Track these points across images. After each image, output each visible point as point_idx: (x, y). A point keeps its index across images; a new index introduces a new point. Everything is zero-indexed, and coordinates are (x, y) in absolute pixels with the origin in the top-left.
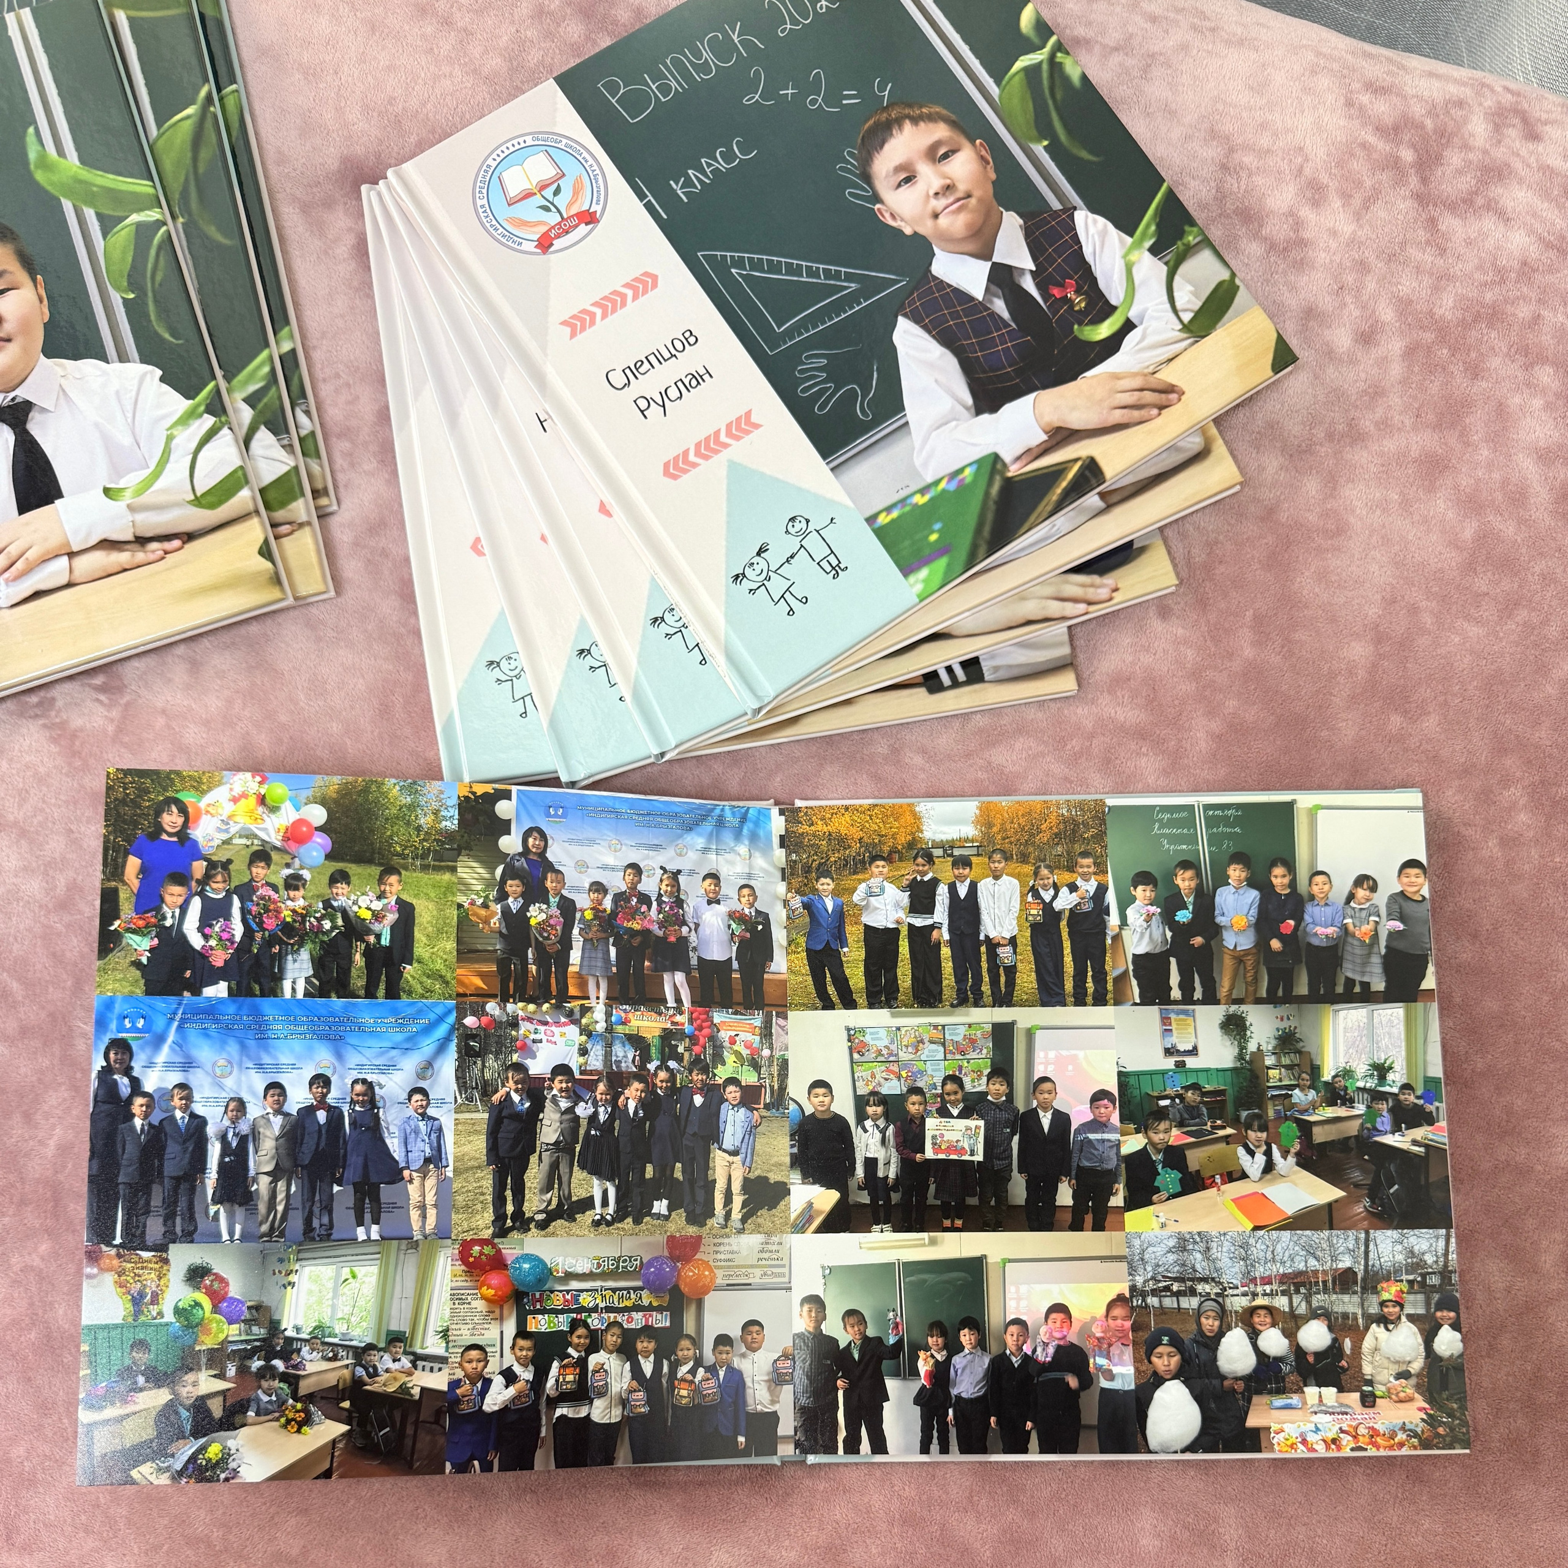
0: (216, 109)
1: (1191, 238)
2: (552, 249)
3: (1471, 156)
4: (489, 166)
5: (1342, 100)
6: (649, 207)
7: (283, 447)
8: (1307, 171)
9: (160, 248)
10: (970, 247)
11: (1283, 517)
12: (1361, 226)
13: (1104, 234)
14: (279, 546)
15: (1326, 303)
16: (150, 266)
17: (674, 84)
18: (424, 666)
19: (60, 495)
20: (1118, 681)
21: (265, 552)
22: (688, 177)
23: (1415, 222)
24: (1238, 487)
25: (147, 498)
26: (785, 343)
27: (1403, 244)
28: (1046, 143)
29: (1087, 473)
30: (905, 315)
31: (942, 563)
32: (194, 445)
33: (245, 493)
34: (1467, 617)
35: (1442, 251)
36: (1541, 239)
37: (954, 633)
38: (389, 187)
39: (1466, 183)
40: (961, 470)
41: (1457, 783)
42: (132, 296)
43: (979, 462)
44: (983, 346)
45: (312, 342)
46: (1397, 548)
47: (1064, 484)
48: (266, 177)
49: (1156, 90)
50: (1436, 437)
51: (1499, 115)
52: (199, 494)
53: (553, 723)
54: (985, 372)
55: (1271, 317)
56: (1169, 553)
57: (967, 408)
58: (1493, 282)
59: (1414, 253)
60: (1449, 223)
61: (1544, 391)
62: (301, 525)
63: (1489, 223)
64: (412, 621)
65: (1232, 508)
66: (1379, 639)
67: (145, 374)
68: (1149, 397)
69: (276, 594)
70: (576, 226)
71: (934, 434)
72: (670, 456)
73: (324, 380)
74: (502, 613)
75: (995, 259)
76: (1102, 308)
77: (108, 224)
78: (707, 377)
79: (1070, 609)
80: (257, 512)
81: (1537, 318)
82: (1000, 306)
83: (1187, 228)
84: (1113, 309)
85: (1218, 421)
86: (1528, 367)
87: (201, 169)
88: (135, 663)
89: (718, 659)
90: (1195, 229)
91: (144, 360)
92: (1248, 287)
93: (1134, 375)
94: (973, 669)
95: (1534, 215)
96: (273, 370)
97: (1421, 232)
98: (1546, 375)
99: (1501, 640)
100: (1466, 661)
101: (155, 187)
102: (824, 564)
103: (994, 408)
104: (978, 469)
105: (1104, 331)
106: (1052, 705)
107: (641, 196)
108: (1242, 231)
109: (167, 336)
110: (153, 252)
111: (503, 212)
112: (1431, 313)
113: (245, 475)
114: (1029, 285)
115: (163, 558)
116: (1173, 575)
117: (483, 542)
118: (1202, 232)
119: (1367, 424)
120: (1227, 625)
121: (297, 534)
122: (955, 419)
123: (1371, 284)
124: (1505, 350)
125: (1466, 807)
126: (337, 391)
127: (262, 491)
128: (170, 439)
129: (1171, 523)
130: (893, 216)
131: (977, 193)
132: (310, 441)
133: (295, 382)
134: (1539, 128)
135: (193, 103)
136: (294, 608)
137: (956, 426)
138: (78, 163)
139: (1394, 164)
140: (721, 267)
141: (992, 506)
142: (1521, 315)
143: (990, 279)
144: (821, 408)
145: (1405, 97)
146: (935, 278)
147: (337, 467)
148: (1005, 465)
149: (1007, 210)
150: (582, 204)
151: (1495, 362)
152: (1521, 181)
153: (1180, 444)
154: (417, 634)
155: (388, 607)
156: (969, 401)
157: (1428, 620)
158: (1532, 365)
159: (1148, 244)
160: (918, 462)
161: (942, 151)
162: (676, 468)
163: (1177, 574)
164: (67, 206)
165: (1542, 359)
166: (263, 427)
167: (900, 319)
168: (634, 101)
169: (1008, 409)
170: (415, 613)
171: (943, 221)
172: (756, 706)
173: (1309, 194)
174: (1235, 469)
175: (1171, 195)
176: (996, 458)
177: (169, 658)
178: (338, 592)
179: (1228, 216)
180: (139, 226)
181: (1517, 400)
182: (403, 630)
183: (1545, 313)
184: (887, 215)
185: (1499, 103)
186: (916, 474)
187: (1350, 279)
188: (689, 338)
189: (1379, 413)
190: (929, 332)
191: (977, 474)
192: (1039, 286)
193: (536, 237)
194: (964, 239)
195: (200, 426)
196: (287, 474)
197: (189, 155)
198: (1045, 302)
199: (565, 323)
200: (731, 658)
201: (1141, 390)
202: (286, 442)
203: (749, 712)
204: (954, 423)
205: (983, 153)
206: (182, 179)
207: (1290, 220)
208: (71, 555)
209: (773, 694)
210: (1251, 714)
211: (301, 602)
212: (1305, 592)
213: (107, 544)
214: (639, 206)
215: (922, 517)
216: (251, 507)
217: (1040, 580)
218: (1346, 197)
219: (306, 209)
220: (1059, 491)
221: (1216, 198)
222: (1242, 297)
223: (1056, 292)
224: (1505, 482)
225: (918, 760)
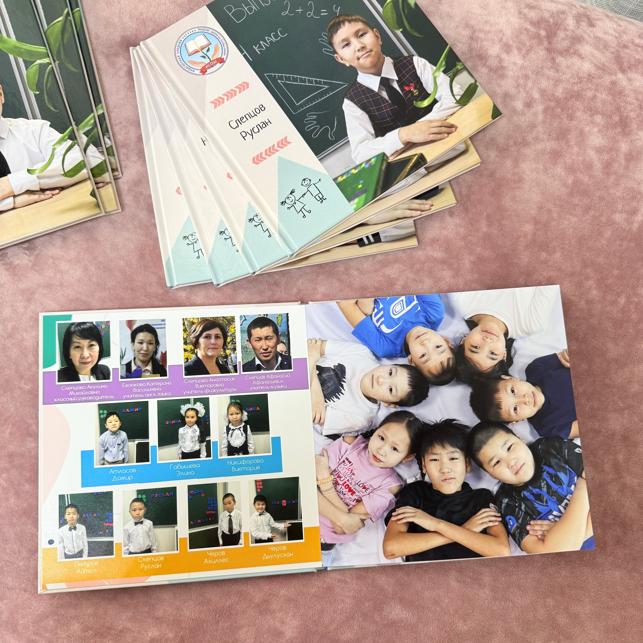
0: (71, 18)
1: (459, 67)
2: (206, 73)
3: (568, 33)
4: (181, 40)
5: (517, 12)
6: (245, 56)
7: (99, 152)
8: (504, 40)
9: (49, 73)
10: (373, 71)
11: (498, 175)
12: (525, 61)
13: (425, 65)
14: (99, 192)
15: (513, 91)
16: (45, 81)
17: (254, 8)
18: (157, 238)
19: (10, 172)
20: (434, 241)
21: (93, 194)
22: (260, 44)
23: (547, 59)
24: (480, 164)
25: (45, 173)
26: (300, 109)
27: (542, 68)
28: (401, 30)
29: (420, 160)
30: (347, 98)
31: (363, 196)
32: (64, 152)
33: (84, 171)
34: (571, 214)
35: (557, 71)
36: (596, 65)
37: (369, 223)
38: (141, 48)
39: (566, 44)
40: (370, 160)
41: (568, 279)
42: (38, 93)
43: (377, 156)
44: (378, 110)
45: (111, 110)
46: (542, 187)
47: (411, 165)
48: (91, 44)
49: (444, 8)
50: (557, 143)
51: (579, 17)
52: (66, 172)
53: (210, 262)
54: (379, 120)
55: (491, 97)
56: (453, 190)
57: (372, 135)
58: (577, 83)
59: (546, 71)
60: (560, 59)
61: (598, 125)
62: (107, 183)
63: (575, 59)
64: (153, 220)
65: (477, 172)
66: (536, 222)
67: (44, 124)
68: (444, 129)
69: (97, 211)
70: (216, 64)
71: (359, 145)
72: (255, 155)
73: (116, 125)
74: (189, 217)
75: (382, 76)
76: (424, 95)
77: (28, 64)
78: (269, 123)
79: (414, 213)
80: (89, 178)
81: (595, 97)
82: (384, 94)
83: (457, 63)
84: (429, 95)
85: (471, 138)
86: (592, 115)
87: (65, 42)
88: (41, 239)
89: (276, 235)
90: (460, 63)
91: (43, 118)
92: (482, 86)
93: (438, 121)
94: (377, 237)
95: (593, 56)
96: (95, 122)
97: (549, 63)
98: (599, 119)
99: (584, 222)
100: (570, 231)
101: (47, 49)
102: (317, 197)
103: (383, 135)
104: (377, 159)
105: (425, 103)
106: (408, 251)
107: (242, 52)
108: (479, 63)
109: (52, 109)
110: (46, 75)
111: (187, 58)
112: (553, 95)
113: (84, 164)
114: (396, 86)
115: (52, 197)
116: (454, 199)
117: (181, 189)
118: (463, 64)
119: (530, 138)
120: (476, 218)
121: (106, 187)
122: (367, 139)
123: (530, 84)
124: (582, 109)
125: (572, 289)
126: (121, 129)
127: (92, 170)
128: (54, 149)
129: (453, 179)
130: (341, 59)
131: (375, 50)
132: (110, 150)
133: (104, 125)
134: (594, 22)
135: (61, 15)
136: (105, 216)
137: (368, 142)
138: (15, 40)
139: (538, 36)
140: (274, 80)
141: (382, 173)
142: (588, 95)
143: (381, 83)
144: (315, 135)
145: (541, 10)
146: (359, 83)
147: (121, 159)
148: (387, 157)
149: (387, 56)
150: (218, 55)
151: (579, 114)
152: (587, 43)
153: (457, 147)
154: (155, 225)
155: (143, 215)
156: (373, 132)
157: (555, 215)
158: (593, 115)
159: (442, 69)
160: (353, 156)
161: (360, 33)
162: (258, 160)
163: (456, 199)
164: (11, 57)
165: (597, 113)
166: (91, 144)
167: (345, 100)
168: (239, 15)
169: (388, 135)
170: (154, 217)
171: (361, 61)
172: (291, 253)
173: (505, 49)
174: (478, 157)
175: (451, 50)
176: (384, 154)
177: (54, 236)
178: (123, 209)
179: (473, 58)
180: (40, 65)
181: (587, 129)
182: (149, 224)
183: (598, 95)
184: (339, 59)
185: (578, 12)
186: (352, 161)
187: (522, 81)
188: (262, 108)
189: (534, 134)
190: (357, 105)
191: (376, 161)
192: (400, 86)
193: (200, 68)
194: (370, 68)
195: (66, 145)
196: (101, 163)
197: (60, 36)
198: (402, 92)
199: (212, 102)
200: (281, 235)
201: (441, 127)
202: (101, 150)
203: (289, 256)
204: (367, 141)
205: (377, 34)
206: (57, 46)
207: (498, 59)
208: (14, 196)
209: (298, 249)
210: (487, 253)
211: (108, 214)
212: (507, 205)
213: (29, 192)
214: (241, 56)
215: (355, 178)
216: (87, 177)
217: (402, 202)
218: (519, 49)
219: (107, 57)
220: (409, 167)
221: (468, 51)
222: (479, 89)
223: (407, 88)
224: (584, 161)
225: (356, 273)
